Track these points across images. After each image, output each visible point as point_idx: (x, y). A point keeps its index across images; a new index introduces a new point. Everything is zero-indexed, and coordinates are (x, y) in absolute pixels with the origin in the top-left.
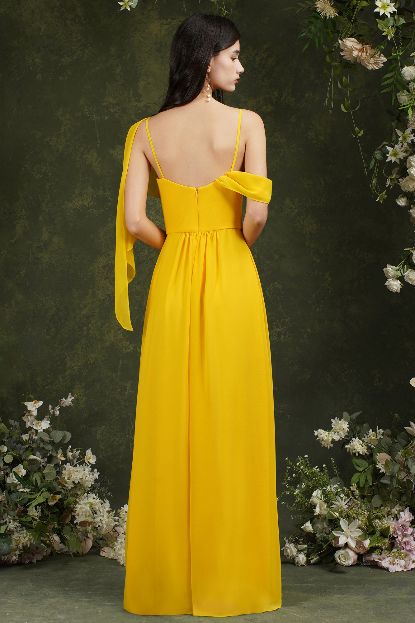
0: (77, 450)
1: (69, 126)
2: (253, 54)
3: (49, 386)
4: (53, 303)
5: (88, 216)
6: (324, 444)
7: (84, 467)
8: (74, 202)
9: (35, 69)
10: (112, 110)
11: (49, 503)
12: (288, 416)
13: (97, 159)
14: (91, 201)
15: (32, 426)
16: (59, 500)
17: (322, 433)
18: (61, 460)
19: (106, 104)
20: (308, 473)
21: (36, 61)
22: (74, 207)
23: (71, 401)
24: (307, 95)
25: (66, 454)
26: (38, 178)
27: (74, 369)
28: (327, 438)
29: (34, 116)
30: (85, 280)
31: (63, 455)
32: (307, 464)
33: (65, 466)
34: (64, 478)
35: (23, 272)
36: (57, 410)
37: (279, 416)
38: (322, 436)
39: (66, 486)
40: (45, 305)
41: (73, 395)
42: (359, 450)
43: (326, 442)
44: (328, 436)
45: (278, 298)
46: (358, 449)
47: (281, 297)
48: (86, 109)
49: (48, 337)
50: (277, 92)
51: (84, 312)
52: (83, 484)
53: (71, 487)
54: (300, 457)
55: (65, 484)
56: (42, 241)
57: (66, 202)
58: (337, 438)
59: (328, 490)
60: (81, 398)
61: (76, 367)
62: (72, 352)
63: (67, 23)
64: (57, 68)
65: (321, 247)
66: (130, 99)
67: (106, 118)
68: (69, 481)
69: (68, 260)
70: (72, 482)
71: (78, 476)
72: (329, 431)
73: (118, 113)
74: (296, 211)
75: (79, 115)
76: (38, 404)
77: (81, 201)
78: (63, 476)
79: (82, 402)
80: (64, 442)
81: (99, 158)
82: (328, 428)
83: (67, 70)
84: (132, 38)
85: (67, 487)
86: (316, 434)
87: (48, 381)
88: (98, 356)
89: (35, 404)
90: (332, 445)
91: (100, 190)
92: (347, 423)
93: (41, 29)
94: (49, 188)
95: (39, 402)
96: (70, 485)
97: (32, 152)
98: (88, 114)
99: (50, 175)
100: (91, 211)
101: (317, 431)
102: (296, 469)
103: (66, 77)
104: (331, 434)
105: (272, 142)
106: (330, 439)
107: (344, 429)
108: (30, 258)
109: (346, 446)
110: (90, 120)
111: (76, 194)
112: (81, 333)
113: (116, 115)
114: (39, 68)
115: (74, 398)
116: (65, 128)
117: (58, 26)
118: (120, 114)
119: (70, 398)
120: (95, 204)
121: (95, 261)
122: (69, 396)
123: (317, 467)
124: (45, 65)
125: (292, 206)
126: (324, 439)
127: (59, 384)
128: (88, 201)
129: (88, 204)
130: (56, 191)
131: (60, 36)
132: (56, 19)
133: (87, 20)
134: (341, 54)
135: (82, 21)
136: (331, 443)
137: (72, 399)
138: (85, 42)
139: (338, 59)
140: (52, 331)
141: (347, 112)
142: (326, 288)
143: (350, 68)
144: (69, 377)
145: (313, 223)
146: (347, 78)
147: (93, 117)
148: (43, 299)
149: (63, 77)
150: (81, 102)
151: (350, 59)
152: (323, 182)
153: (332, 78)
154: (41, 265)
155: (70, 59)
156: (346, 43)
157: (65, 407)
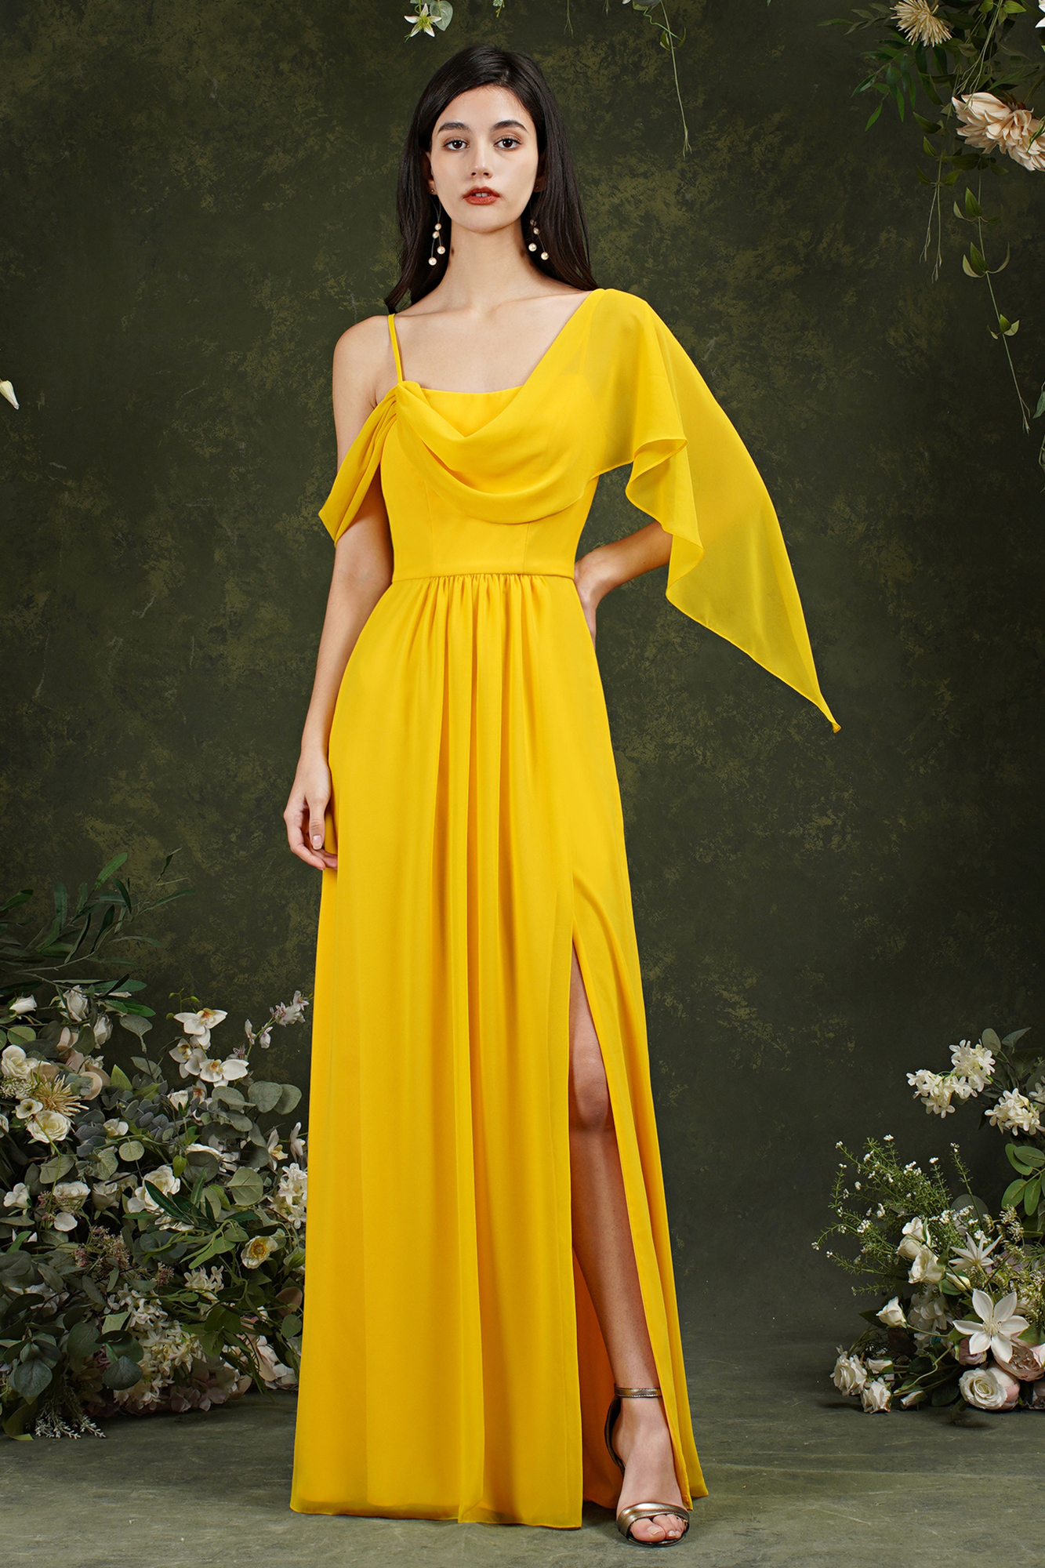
1: (288, 323)
2: (747, 138)
3: (246, 975)
6: (933, 1106)
8: (306, 515)
9: (196, 184)
11: (244, 1262)
12: (849, 1045)
15: (197, 1074)
16: (272, 1255)
17: (927, 1079)
18: (276, 1159)
19: (381, 268)
20: (892, 1178)
21: (199, 162)
22: (305, 527)
23: (301, 1010)
24: (883, 236)
25: (290, 1143)
26: (207, 456)
27: (308, 932)
28: (939, 1091)
29: (196, 300)
31: (281, 1146)
32: (890, 1157)
33: (286, 1171)
34: (284, 1199)
35: (171, 692)
36: (265, 1032)
37: (827, 1046)
38: (925, 1087)
39: (288, 1221)
40: (236, 776)
42: (1021, 1122)
43: (936, 1101)
44: (941, 1085)
46: (1018, 1119)
48: (332, 282)
49: (241, 853)
50: (808, 232)
54: (873, 1139)
55: (285, 1216)
56: (224, 615)
57: (284, 514)
58: (964, 1091)
59: (944, 1222)
62: (303, 891)
63: (281, 68)
64: (259, 180)
68: (294, 1206)
69: (295, 664)
72: (944, 1074)
74: (861, 528)
75: (314, 297)
76: (214, 1019)
78: (282, 1195)
80: (283, 1110)
82: (943, 1066)
83: (281, 185)
85: (291, 1223)
86: (911, 1082)
87: (243, 964)
89: (204, 1019)
90: (952, 1110)
92: (990, 1053)
93: (212, 84)
94: (238, 480)
95: (215, 1013)
96: (296, 1219)
97: (190, 392)
98: (335, 295)
99: (242, 447)
101: (915, 1074)
102: (863, 1170)
103: (282, 204)
104: (949, 1082)
105: (798, 357)
106: (947, 1094)
107: (982, 1068)
108: (192, 658)
109: (988, 1113)
110: (340, 308)
111: (308, 494)
114: (208, 181)
116: (279, 329)
117: (257, 77)
119: (299, 1002)
122: (296, 998)
123: (914, 1163)
124: (223, 174)
125: (850, 516)
126: (932, 1094)
127: (270, 972)
130: (258, 486)
131: (265, 102)
132: (253, 60)
133: (331, 60)
134: (959, 133)
135: (319, 63)
136: (950, 1104)
137: (305, 1006)
138: (327, 115)
139: (953, 146)
140: (254, 838)
141: (976, 276)
142: (939, 719)
143: (983, 168)
144: (295, 951)
145: (903, 558)
146: (975, 192)
147: (349, 301)
148: (230, 759)
149: (274, 204)
150: (319, 264)
151: (981, 145)
152: (926, 454)
153: (937, 192)
154: (225, 675)
155: (290, 157)
156: (970, 105)
157: (282, 1026)
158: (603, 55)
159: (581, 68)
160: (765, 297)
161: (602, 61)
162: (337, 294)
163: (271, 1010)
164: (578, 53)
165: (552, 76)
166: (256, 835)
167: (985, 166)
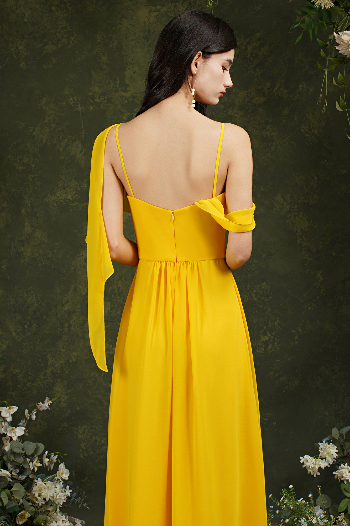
0: (55, 455)
1: (53, 116)
2: (245, 43)
3: (30, 383)
4: (35, 299)
5: (71, 210)
6: (311, 471)
7: (55, 484)
8: (58, 195)
9: (18, 57)
10: (97, 100)
11: (17, 522)
13: (81, 151)
14: (74, 194)
15: (6, 433)
16: (28, 518)
17: (309, 460)
18: (37, 466)
19: (92, 94)
20: (292, 506)
21: (20, 48)
22: (57, 200)
23: (49, 405)
24: (301, 86)
25: (43, 460)
26: (20, 170)
27: (56, 366)
28: (313, 465)
29: (18, 105)
30: (67, 275)
31: (39, 461)
32: (291, 495)
33: (36, 481)
34: (34, 495)
35: (4, 266)
36: (34, 414)
38: (308, 464)
39: (36, 503)
40: (26, 301)
41: (50, 399)
42: (348, 478)
43: (312, 469)
44: (314, 463)
45: (266, 300)
46: (347, 477)
47: (270, 298)
48: (71, 99)
49: (29, 333)
50: (270, 83)
51: (66, 308)
52: (55, 502)
53: (42, 504)
54: (284, 489)
55: (35, 501)
56: (24, 235)
57: (49, 195)
58: (323, 464)
59: (314, 523)
60: (63, 397)
61: (58, 365)
62: (54, 349)
63: (52, 9)
64: (42, 56)
65: (313, 246)
66: (116, 89)
67: (91, 108)
68: (39, 498)
69: (50, 255)
70: (43, 499)
71: (49, 494)
72: (316, 457)
73: (104, 103)
74: (288, 207)
75: (63, 105)
76: (13, 410)
77: (65, 194)
78: (34, 493)
79: (63, 400)
81: (83, 150)
82: (315, 454)
83: (51, 58)
84: (119, 25)
85: (38, 504)
86: (302, 461)
87: (29, 378)
88: (81, 355)
89: (9, 410)
90: (319, 474)
91: (84, 183)
92: (336, 447)
93: (25, 15)
94: (32, 180)
95: (13, 408)
96: (40, 502)
97: (15, 143)
99: (33, 167)
100: (74, 205)
101: (303, 457)
102: (280, 505)
104: (318, 462)
106: (317, 468)
107: (332, 455)
108: (12, 252)
109: (334, 473)
111: (59, 187)
112: (62, 329)
113: (102, 106)
114: (23, 56)
115: (51, 402)
116: (49, 118)
117: (42, 13)
118: (105, 104)
119: (48, 402)
120: (79, 197)
121: (78, 255)
122: (46, 400)
123: (302, 499)
125: (283, 203)
126: (310, 467)
127: (40, 382)
128: (72, 195)
129: (72, 197)
130: (39, 183)
131: (45, 23)
132: (41, 5)
133: (73, 6)
134: (337, 48)
135: (68, 7)
136: (318, 471)
137: (50, 403)
138: (70, 29)
139: (333, 53)
140: (33, 327)
141: (341, 110)
142: (317, 287)
143: (346, 63)
144: (51, 374)
145: (305, 221)
146: (342, 74)
147: (78, 107)
148: (24, 294)
149: (48, 66)
150: (66, 91)
151: (346, 54)
152: (316, 178)
153: (326, 74)
154: (23, 260)
155: (55, 47)
156: (342, 37)
157: (41, 411)
158: (186, 7)
159: (177, 12)
160: (251, 110)
161: (186, 9)
162: (73, 104)
163: (36, 404)
164: (176, 6)
165: (165, 15)
166: (34, 325)
167: (347, 62)
